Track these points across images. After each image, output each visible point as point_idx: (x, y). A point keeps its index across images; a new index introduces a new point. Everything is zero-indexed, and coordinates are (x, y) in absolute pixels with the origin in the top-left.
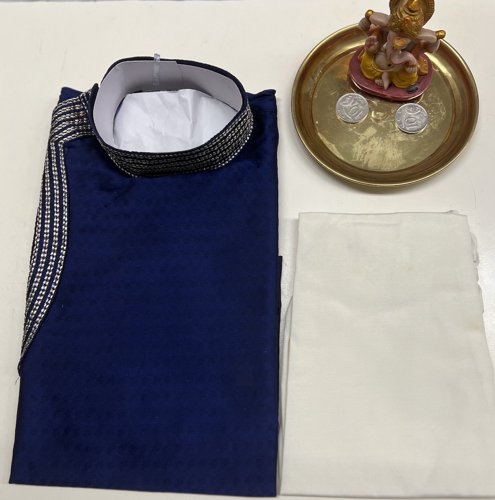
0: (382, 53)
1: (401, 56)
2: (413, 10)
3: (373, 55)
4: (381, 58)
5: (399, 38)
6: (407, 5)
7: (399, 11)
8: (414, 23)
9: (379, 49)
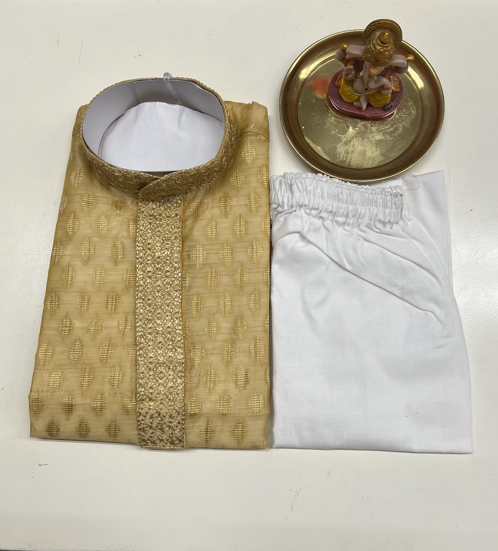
0: (359, 80)
1: (377, 81)
2: (385, 42)
3: (350, 82)
4: (358, 85)
5: (374, 67)
6: (379, 38)
7: (373, 44)
8: (387, 53)
9: (356, 77)
